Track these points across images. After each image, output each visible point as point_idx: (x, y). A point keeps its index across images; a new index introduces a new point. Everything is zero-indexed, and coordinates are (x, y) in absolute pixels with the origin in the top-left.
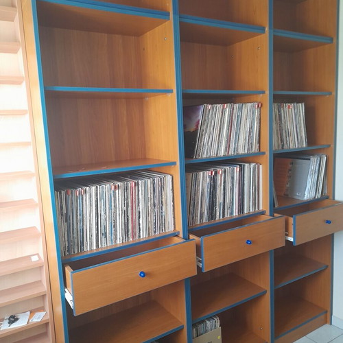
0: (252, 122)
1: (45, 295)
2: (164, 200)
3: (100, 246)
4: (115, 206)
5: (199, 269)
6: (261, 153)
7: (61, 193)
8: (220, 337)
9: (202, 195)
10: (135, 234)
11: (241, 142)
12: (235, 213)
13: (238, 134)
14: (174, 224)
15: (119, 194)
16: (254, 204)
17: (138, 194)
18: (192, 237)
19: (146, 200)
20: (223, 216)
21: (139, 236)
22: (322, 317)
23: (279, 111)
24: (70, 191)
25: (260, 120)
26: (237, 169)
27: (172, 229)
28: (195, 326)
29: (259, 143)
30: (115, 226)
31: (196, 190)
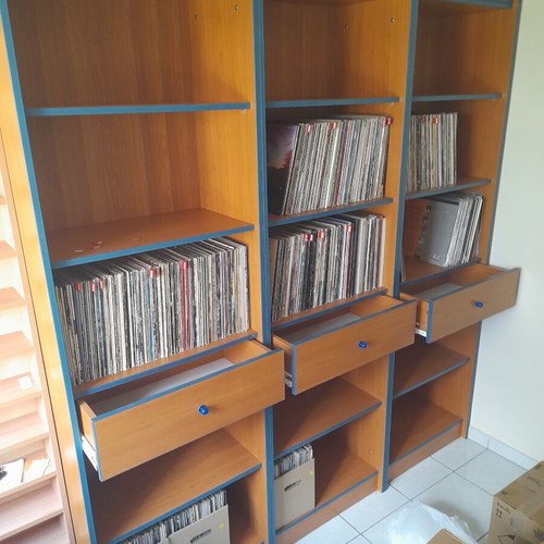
0: (375, 150)
1: (48, 438)
2: (233, 286)
3: (133, 365)
4: (156, 302)
5: (288, 390)
6: (385, 199)
7: (65, 289)
8: (312, 473)
9: (292, 272)
10: (189, 342)
11: (357, 184)
12: (342, 295)
13: (351, 173)
14: (249, 320)
15: (162, 282)
16: (370, 280)
17: (193, 280)
18: (277, 341)
19: (205, 287)
20: (324, 302)
21: (195, 344)
22: (455, 428)
23: (418, 128)
24: (80, 285)
25: (388, 145)
26: (348, 228)
27: (245, 327)
28: (278, 462)
29: (384, 183)
30: (157, 332)
31: (284, 267)
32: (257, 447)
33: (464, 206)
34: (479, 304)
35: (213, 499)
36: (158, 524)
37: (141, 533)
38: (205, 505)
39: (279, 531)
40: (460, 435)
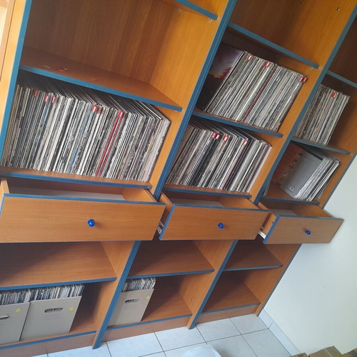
0: (287, 95)
2: (149, 146)
3: (54, 170)
4: (89, 132)
6: (278, 134)
7: (24, 90)
8: (149, 298)
9: (194, 156)
10: (102, 171)
11: (264, 114)
12: (220, 187)
13: (264, 104)
14: (150, 176)
15: (100, 119)
16: (244, 185)
17: (123, 128)
18: (163, 198)
19: (129, 138)
20: (206, 186)
21: (105, 175)
22: (253, 307)
23: (321, 95)
24: (37, 92)
25: (296, 96)
26: (244, 142)
27: (145, 179)
28: (129, 281)
29: (282, 122)
30: (81, 154)
31: (190, 149)
32: (119, 265)
33: (326, 162)
34: (308, 232)
35: (73, 288)
36: (27, 290)
37: (12, 291)
38: (66, 290)
39: (110, 327)
40: (254, 312)
